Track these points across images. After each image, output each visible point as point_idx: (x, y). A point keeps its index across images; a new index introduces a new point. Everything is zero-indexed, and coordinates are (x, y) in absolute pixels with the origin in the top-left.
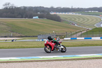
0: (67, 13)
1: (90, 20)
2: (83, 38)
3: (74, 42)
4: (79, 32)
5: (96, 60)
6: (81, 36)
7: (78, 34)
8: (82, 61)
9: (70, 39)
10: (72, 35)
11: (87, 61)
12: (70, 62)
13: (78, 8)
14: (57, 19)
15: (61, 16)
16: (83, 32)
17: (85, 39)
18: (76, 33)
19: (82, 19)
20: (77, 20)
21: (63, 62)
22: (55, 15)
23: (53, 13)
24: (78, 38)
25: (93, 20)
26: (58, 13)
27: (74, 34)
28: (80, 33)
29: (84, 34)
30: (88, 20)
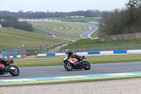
0: (41, 20)
1: (73, 29)
2: (64, 54)
3: (51, 59)
4: (58, 45)
5: (83, 83)
6: (61, 51)
7: (56, 49)
8: (62, 85)
9: (45, 55)
10: (48, 49)
11: (70, 85)
12: (46, 86)
13: (57, 13)
14: (28, 28)
15: (32, 24)
16: (63, 46)
18: (55, 47)
19: (62, 28)
20: (55, 29)
21: (36, 87)
22: (24, 22)
23: (22, 20)
24: (56, 54)
25: (77, 29)
26: (28, 20)
27: (51, 48)
28: (60, 47)
30: (71, 28)
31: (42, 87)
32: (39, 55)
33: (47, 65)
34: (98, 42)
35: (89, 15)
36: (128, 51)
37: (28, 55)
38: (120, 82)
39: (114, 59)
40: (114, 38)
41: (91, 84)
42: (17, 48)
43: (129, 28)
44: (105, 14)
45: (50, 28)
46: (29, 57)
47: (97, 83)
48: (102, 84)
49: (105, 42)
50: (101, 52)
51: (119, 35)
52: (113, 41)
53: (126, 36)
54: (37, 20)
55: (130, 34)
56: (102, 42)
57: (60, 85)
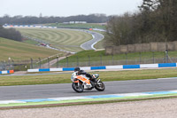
0: (31, 26)
1: (73, 37)
2: (61, 69)
3: (45, 76)
4: (53, 58)
5: (84, 106)
6: (57, 65)
7: (52, 63)
8: (59, 109)
9: (37, 70)
10: (40, 63)
11: (68, 108)
12: (38, 110)
13: (52, 17)
14: (16, 36)
15: (21, 31)
16: (60, 59)
17: (64, 70)
18: (49, 60)
19: (58, 37)
20: (50, 37)
21: (26, 111)
22: (11, 29)
23: (8, 27)
24: (51, 70)
25: (77, 37)
26: (16, 27)
27: (44, 62)
28: (56, 60)
29: (61, 61)
30: (69, 37)
31: (33, 110)
32: (29, 70)
33: (40, 83)
34: (104, 54)
35: (92, 20)
36: (142, 66)
37: (15, 71)
38: (131, 104)
39: (124, 76)
40: (124, 49)
41: (94, 107)
42: (3, 62)
43: (142, 37)
44: (112, 19)
45: (43, 37)
46: (16, 74)
47: (103, 106)
48: (109, 107)
49: (112, 54)
50: (107, 67)
51: (129, 46)
52: (122, 53)
53: (139, 47)
54: (26, 26)
55: (144, 44)
56: (108, 54)
57: (56, 108)
